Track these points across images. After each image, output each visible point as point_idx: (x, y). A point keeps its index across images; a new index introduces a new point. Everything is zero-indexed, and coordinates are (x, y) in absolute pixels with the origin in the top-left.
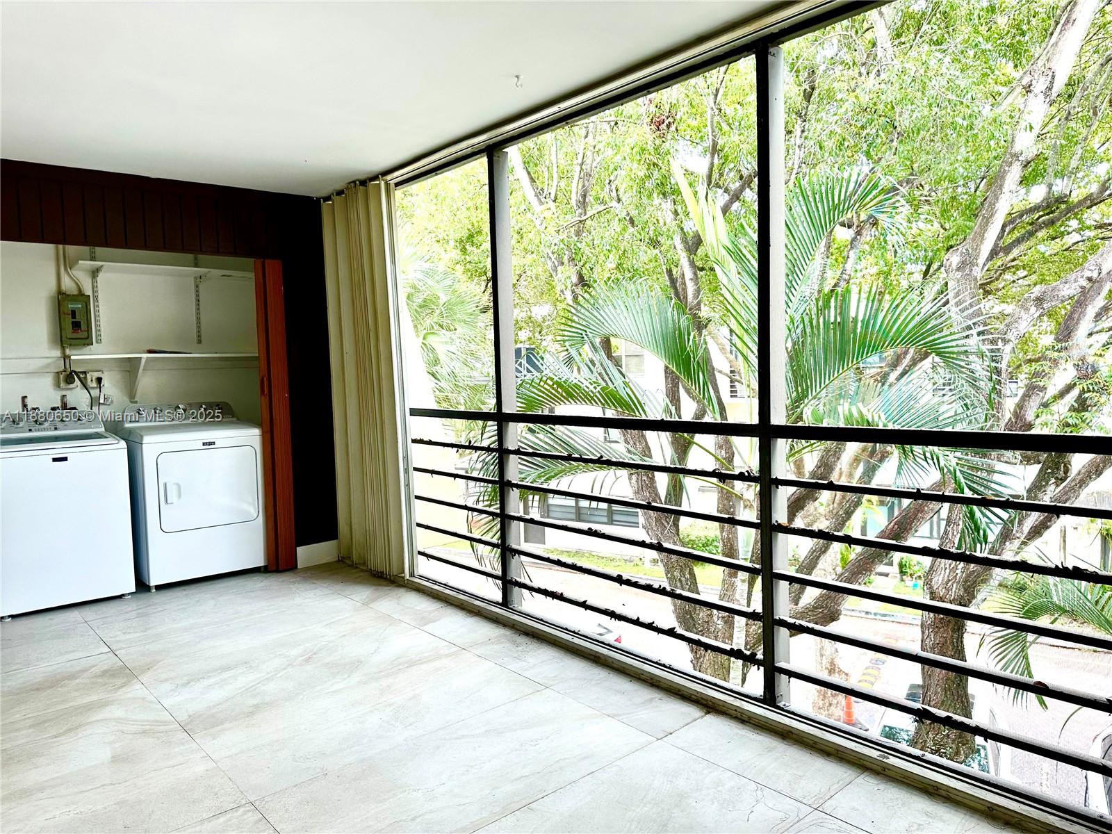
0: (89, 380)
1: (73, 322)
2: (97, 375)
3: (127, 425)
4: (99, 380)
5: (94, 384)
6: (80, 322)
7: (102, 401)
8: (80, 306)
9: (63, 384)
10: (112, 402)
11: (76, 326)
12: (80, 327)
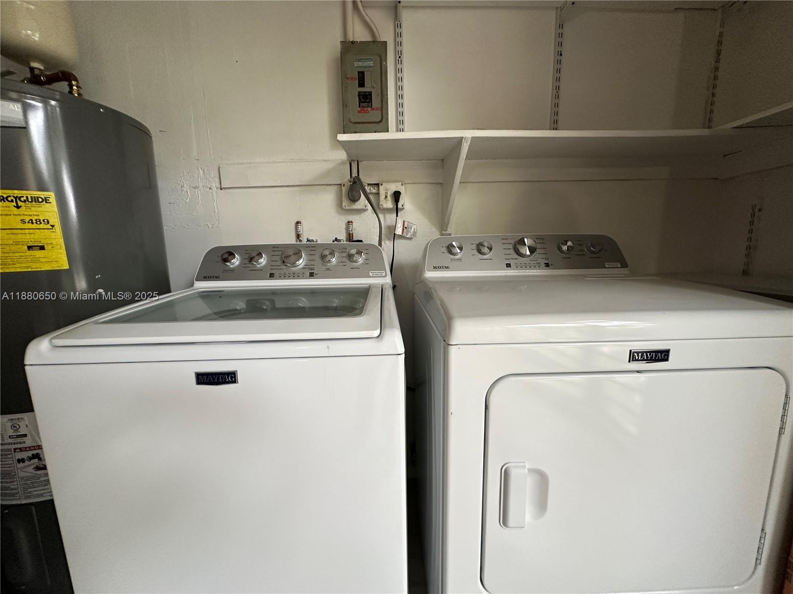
0: (382, 197)
1: (360, 94)
2: (393, 187)
3: (430, 275)
4: (397, 196)
5: (389, 204)
6: (370, 94)
7: (399, 231)
8: (371, 63)
9: (345, 203)
10: (415, 233)
11: (365, 98)
12: (371, 101)
